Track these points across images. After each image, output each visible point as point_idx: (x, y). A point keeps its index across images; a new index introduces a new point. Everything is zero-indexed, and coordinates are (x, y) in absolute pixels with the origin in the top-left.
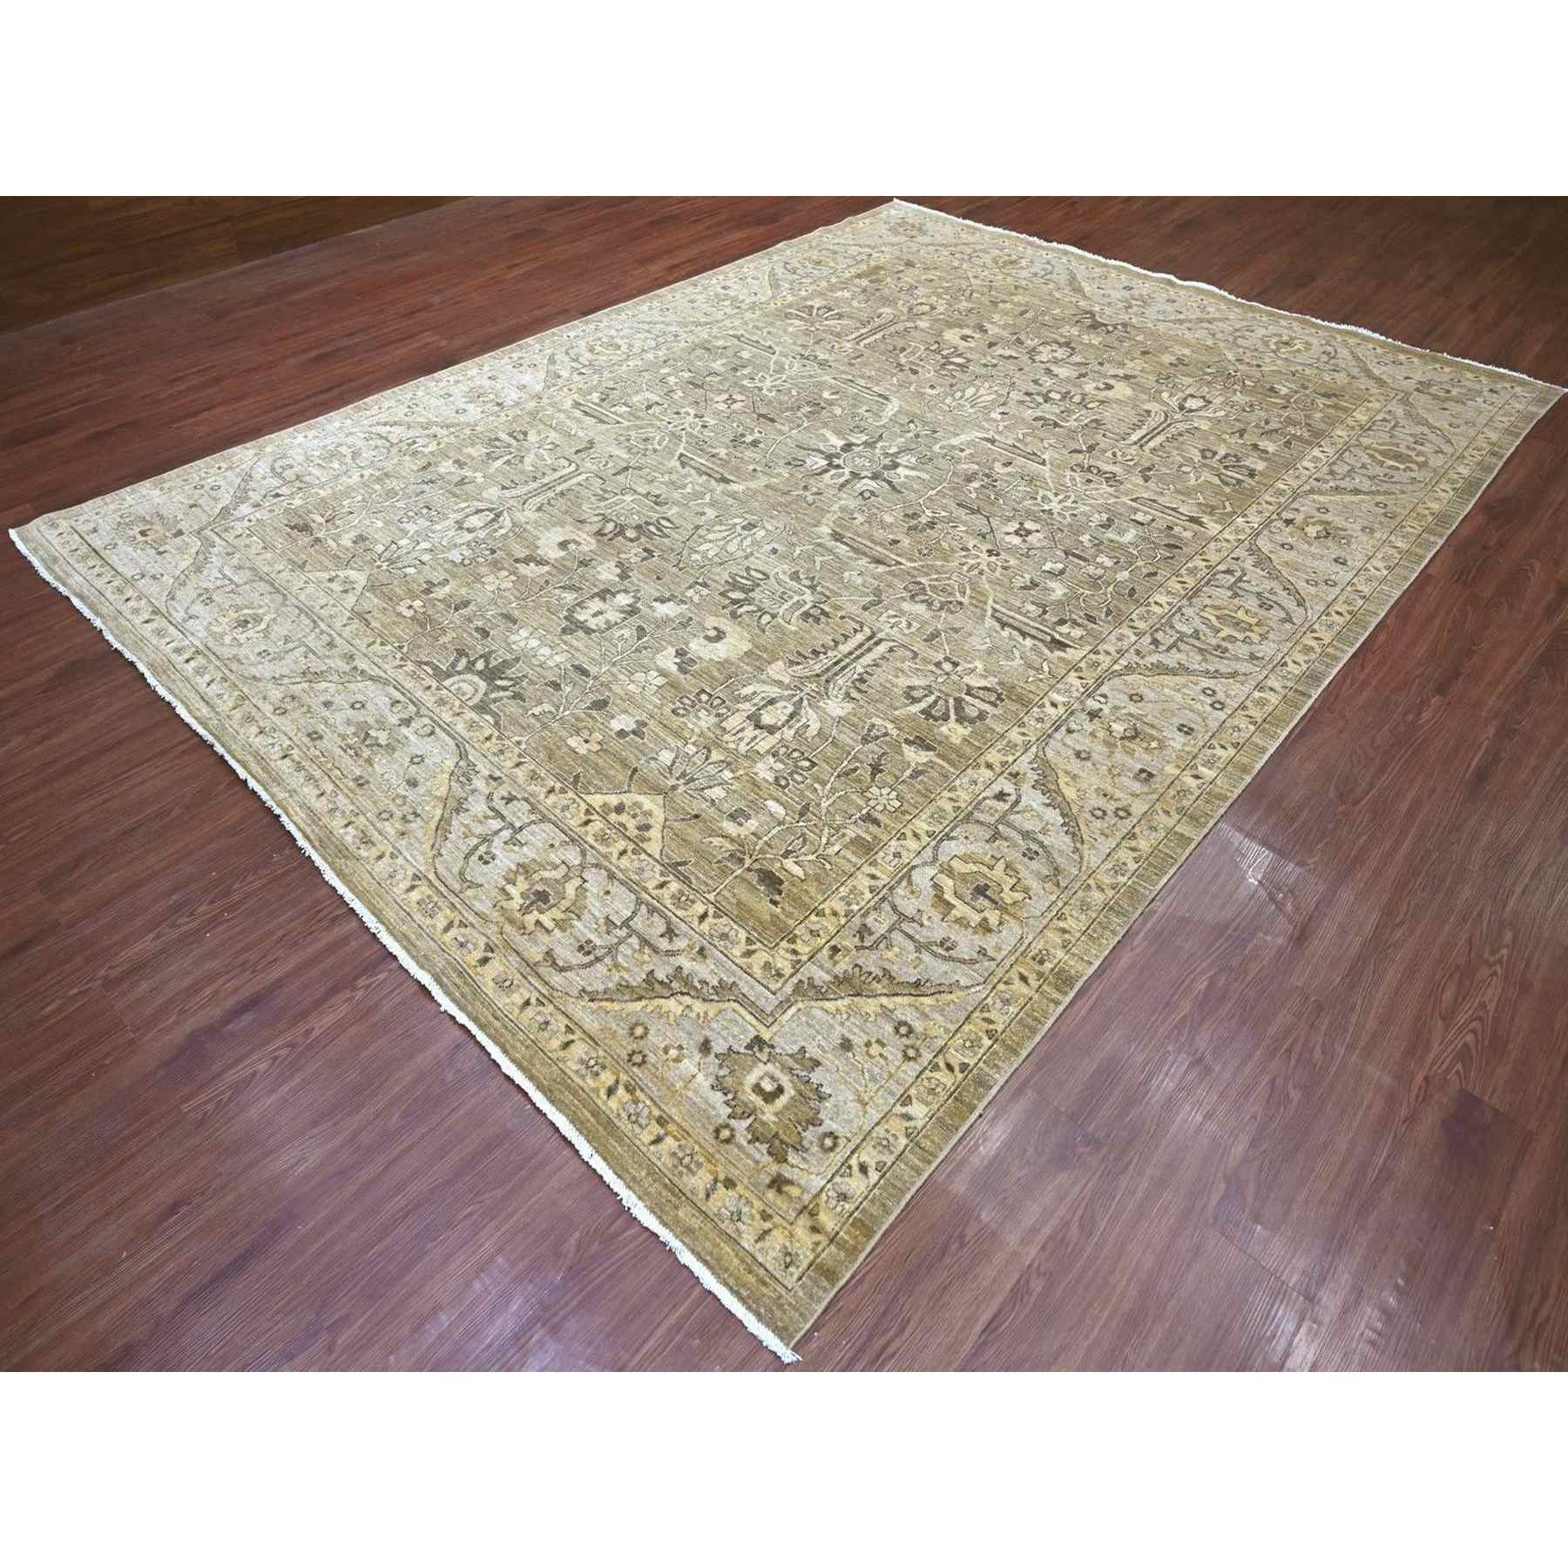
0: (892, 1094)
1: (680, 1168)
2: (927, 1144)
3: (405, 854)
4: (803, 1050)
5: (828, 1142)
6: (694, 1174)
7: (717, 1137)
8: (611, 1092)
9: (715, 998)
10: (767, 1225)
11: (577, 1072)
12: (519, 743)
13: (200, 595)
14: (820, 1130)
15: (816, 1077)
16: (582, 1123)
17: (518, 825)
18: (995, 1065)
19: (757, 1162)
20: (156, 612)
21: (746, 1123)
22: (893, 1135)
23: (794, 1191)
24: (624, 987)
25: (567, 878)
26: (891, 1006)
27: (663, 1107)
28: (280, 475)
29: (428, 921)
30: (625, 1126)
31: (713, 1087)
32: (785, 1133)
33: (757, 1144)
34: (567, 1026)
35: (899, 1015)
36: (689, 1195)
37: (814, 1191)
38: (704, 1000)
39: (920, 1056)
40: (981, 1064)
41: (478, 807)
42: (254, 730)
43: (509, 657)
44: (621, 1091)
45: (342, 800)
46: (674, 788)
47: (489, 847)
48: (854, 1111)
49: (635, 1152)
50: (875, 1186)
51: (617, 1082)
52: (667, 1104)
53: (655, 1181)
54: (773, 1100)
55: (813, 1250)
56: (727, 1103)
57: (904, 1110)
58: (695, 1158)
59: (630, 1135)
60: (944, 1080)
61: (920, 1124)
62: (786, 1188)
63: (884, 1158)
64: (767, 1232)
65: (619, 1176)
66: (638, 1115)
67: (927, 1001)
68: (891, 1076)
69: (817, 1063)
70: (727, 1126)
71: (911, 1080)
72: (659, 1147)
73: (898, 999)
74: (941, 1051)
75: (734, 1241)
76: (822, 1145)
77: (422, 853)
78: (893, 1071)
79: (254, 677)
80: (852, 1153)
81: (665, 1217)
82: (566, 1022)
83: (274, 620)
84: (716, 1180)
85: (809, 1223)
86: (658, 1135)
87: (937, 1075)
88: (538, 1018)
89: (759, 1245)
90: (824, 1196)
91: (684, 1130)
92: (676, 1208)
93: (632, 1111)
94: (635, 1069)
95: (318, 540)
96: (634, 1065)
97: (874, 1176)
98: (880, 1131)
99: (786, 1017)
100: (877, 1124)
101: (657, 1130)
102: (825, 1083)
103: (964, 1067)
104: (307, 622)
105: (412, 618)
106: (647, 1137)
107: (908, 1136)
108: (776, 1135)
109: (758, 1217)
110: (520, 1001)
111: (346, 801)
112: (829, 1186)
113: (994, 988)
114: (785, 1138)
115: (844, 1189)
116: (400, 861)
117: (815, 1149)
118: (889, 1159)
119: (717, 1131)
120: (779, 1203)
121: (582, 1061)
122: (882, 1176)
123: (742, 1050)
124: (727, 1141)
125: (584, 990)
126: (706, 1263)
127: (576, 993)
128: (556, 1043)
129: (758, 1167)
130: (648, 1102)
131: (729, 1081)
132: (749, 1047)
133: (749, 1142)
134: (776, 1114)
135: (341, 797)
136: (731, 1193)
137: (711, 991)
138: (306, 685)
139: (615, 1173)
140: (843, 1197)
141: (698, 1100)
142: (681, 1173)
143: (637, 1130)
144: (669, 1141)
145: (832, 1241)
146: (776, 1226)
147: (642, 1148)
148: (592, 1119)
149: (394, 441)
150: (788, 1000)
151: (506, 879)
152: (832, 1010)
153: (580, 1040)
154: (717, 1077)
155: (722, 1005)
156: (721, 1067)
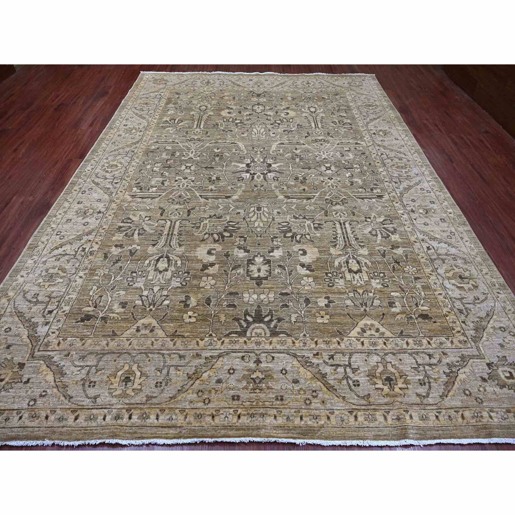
3: (335, 408)
4: (498, 357)
8: (491, 417)
9: (465, 363)
11: (476, 421)
12: (305, 335)
13: (83, 385)
15: (510, 361)
16: (499, 434)
17: (347, 363)
20: (74, 411)
24: (446, 384)
25: (385, 366)
26: (493, 326)
27: (503, 407)
28: (37, 302)
29: (377, 423)
30: (505, 423)
31: (501, 388)
34: (455, 411)
35: (497, 326)
38: (465, 366)
41: (328, 370)
42: (209, 419)
43: (255, 308)
44: (492, 414)
45: (286, 412)
46: (365, 310)
47: (351, 379)
51: (488, 413)
52: (502, 405)
54: (513, 377)
56: (509, 389)
59: (509, 424)
66: (503, 416)
69: (505, 357)
73: (491, 322)
77: (338, 402)
79: (171, 398)
82: (453, 410)
83: (139, 367)
88: (445, 417)
93: (500, 417)
94: (484, 404)
95: (103, 318)
96: (482, 403)
99: (483, 351)
101: (511, 415)
104: (156, 356)
105: (197, 320)
110: (434, 418)
111: (288, 410)
113: (498, 301)
116: (337, 412)
121: (473, 417)
123: (490, 371)
125: (441, 396)
127: (441, 400)
128: (460, 420)
130: (500, 410)
131: (501, 383)
132: (489, 368)
135: (283, 411)
137: (462, 362)
138: (198, 382)
141: (504, 396)
143: (508, 420)
148: (499, 430)
149: (74, 253)
150: (477, 346)
151: (372, 384)
152: (486, 339)
153: (463, 411)
154: (497, 384)
155: (469, 364)
156: (493, 381)
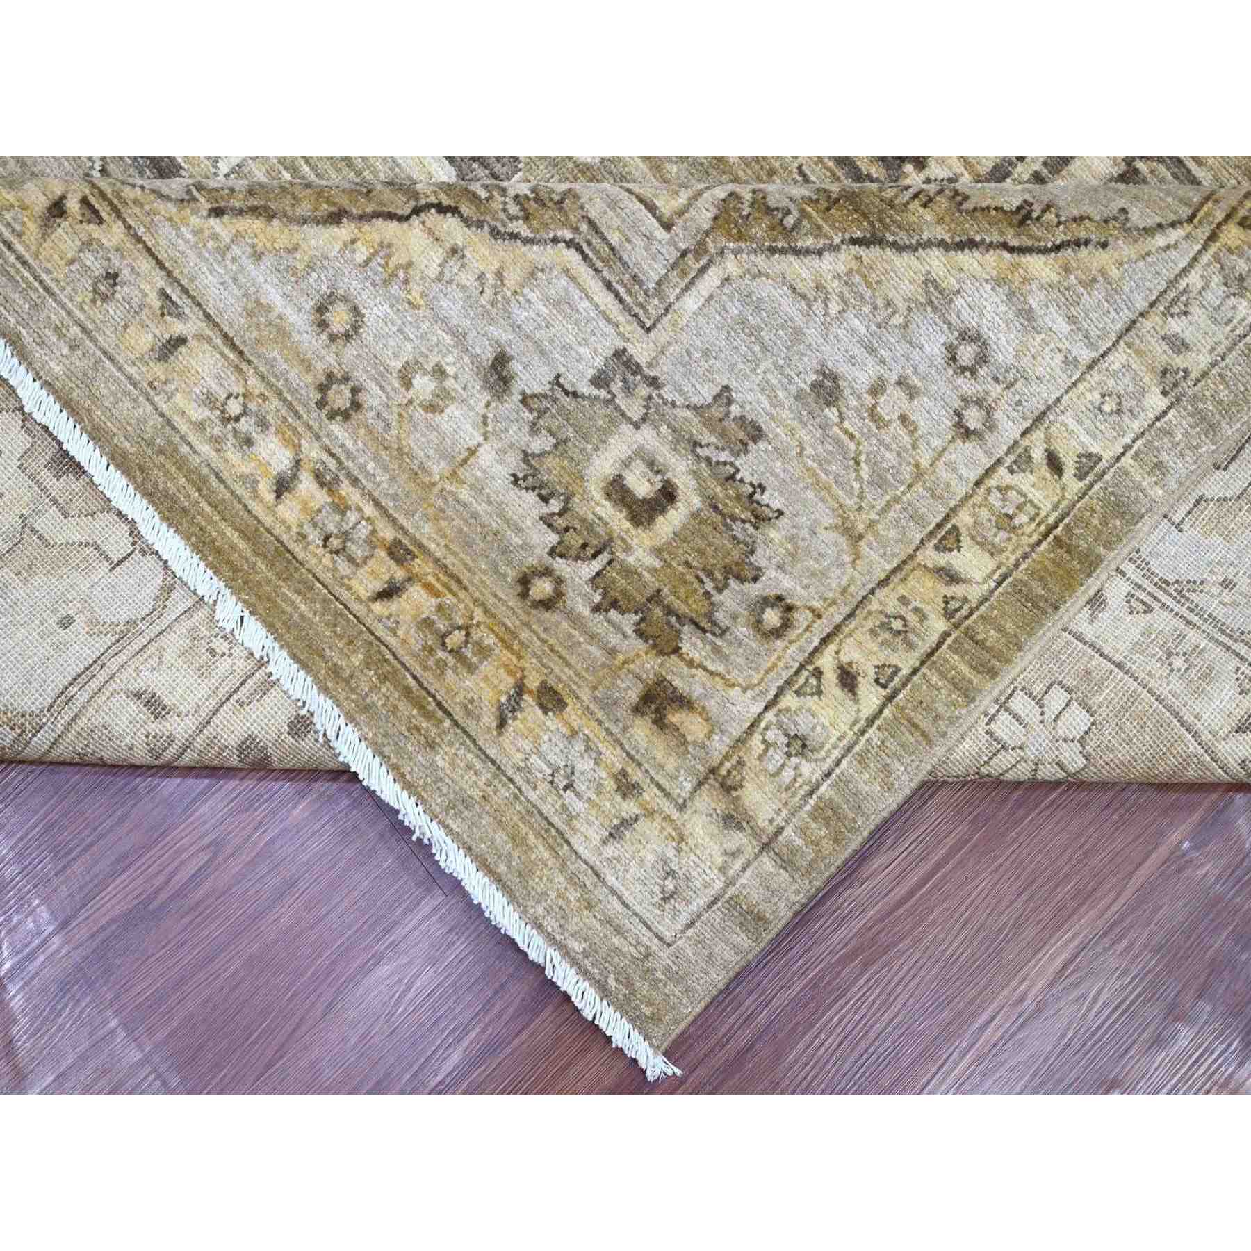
0: (916, 518)
1: (441, 654)
2: (990, 635)
4: (724, 395)
5: (772, 617)
6: (471, 668)
7: (524, 595)
8: (282, 486)
9: (520, 227)
10: (630, 808)
11: (200, 426)
14: (755, 590)
15: (749, 467)
16: (219, 551)
18: (1159, 465)
19: (612, 652)
21: (588, 569)
22: (916, 610)
23: (692, 725)
26: (951, 282)
27: (402, 520)
30: (317, 559)
31: (516, 480)
32: (674, 592)
33: (613, 614)
34: (164, 295)
35: (964, 311)
36: (459, 715)
37: (736, 731)
38: (496, 234)
39: (992, 428)
40: (1127, 461)
44: (306, 484)
48: (831, 552)
49: (338, 614)
50: (871, 721)
51: (297, 463)
52: (409, 514)
53: (384, 678)
54: (651, 520)
55: (723, 869)
56: (547, 521)
57: (942, 559)
58: (476, 635)
59: (327, 577)
60: (1036, 495)
61: (974, 593)
62: (674, 718)
63: (894, 659)
64: (627, 823)
65: (303, 665)
66: (345, 536)
67: (1038, 266)
68: (919, 474)
69: (756, 433)
70: (547, 572)
71: (962, 491)
72: (394, 606)
73: (968, 259)
74: (1039, 419)
75: (557, 838)
76: (758, 624)
78: (925, 463)
80: (825, 641)
81: (406, 770)
82: (160, 281)
84: (520, 689)
85: (720, 807)
86: (391, 581)
87: (1024, 481)
88: (89, 259)
89: (610, 851)
90: (756, 741)
91: (452, 576)
92: (431, 745)
93: (331, 528)
94: (336, 428)
96: (332, 416)
97: (870, 696)
98: (887, 600)
99: (691, 303)
100: (883, 583)
101: (389, 570)
102: (770, 482)
103: (1088, 464)
106: (366, 583)
107: (948, 614)
108: (656, 597)
109: (610, 785)
112: (770, 716)
113: (1213, 237)
114: (677, 605)
115: (803, 725)
117: (742, 630)
118: (906, 662)
119: (524, 582)
120: (659, 754)
121: (209, 401)
122: (890, 698)
123: (585, 389)
124: (547, 604)
126: (498, 879)
128: (142, 340)
129: (614, 663)
130: (369, 510)
131: (552, 469)
132: (599, 380)
133: (596, 609)
134: (657, 552)
136: (552, 721)
137: (514, 209)
139: (294, 657)
140: (800, 745)
141: (481, 508)
142: (442, 666)
143: (344, 567)
144: (416, 593)
145: (765, 847)
146: (650, 813)
147: (355, 606)
148: (242, 545)
150: (700, 250)
152: (807, 287)
153: (199, 337)
154: (526, 457)
155: (535, 254)
156: (534, 429)
